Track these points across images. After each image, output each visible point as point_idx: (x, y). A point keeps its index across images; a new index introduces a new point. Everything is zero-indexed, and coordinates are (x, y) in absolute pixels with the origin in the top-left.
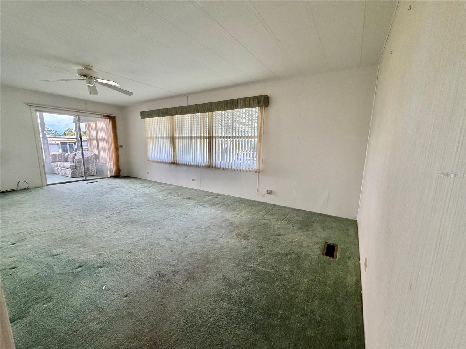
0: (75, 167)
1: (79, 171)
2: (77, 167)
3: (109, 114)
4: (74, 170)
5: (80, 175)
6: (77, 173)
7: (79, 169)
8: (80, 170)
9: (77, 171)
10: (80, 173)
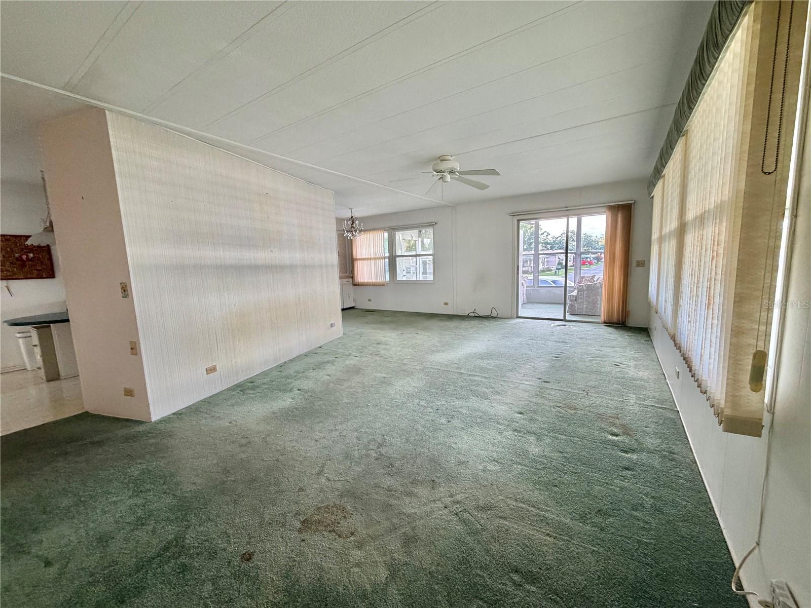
0: (574, 299)
1: (580, 305)
2: (577, 299)
3: (616, 202)
4: (573, 302)
5: (580, 312)
6: (576, 308)
7: (581, 302)
8: (582, 304)
9: (576, 305)
10: (580, 308)
